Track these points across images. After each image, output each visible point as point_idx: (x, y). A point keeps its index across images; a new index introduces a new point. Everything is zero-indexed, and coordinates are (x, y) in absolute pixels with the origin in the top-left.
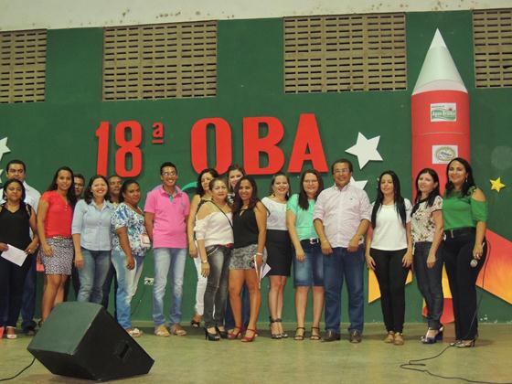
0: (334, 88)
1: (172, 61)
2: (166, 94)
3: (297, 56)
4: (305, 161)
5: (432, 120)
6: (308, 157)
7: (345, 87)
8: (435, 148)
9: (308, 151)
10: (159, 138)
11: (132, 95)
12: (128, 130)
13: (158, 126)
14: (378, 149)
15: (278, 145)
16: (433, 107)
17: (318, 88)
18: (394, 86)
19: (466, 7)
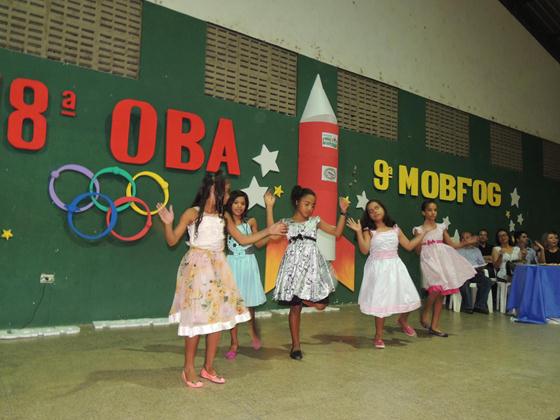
0: (244, 101)
1: (88, 26)
2: (78, 61)
3: (216, 63)
4: (222, 163)
5: (323, 145)
6: (224, 159)
7: (253, 103)
8: (324, 168)
9: (224, 155)
10: (69, 110)
11: (33, 49)
12: (28, 90)
13: (69, 96)
14: (277, 162)
15: (198, 143)
16: (325, 135)
17: (232, 97)
18: (287, 111)
19: (334, 64)
